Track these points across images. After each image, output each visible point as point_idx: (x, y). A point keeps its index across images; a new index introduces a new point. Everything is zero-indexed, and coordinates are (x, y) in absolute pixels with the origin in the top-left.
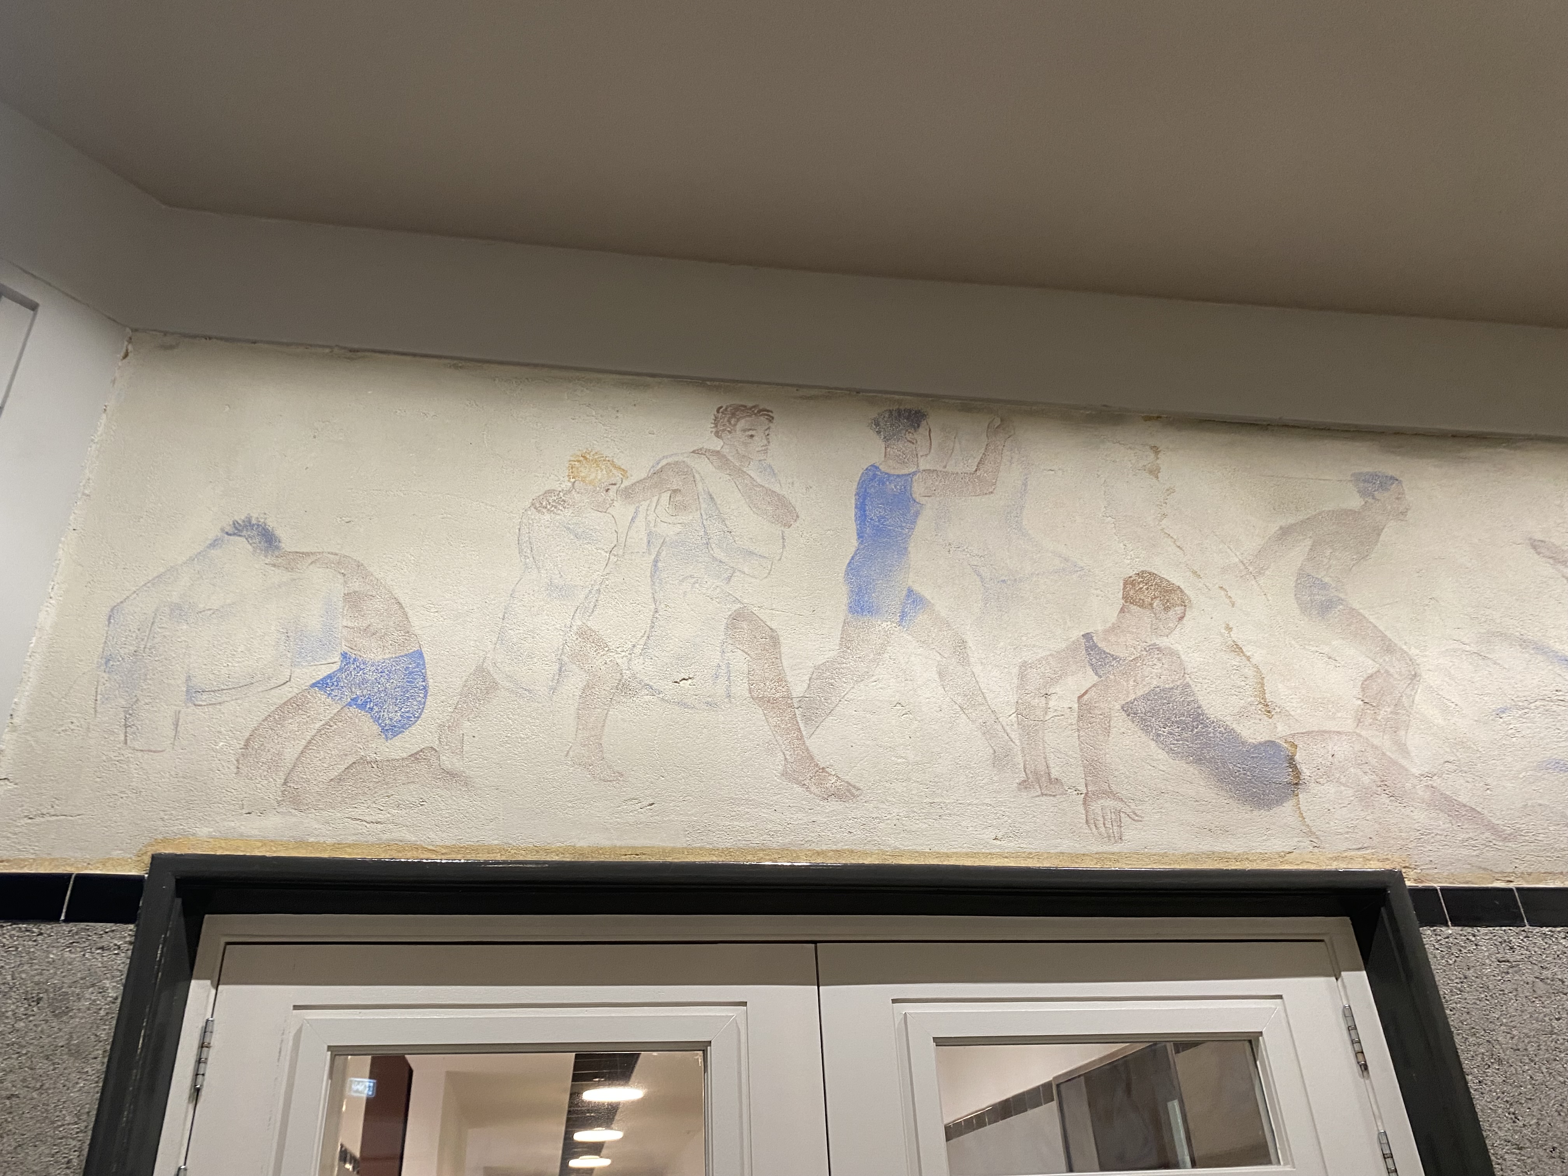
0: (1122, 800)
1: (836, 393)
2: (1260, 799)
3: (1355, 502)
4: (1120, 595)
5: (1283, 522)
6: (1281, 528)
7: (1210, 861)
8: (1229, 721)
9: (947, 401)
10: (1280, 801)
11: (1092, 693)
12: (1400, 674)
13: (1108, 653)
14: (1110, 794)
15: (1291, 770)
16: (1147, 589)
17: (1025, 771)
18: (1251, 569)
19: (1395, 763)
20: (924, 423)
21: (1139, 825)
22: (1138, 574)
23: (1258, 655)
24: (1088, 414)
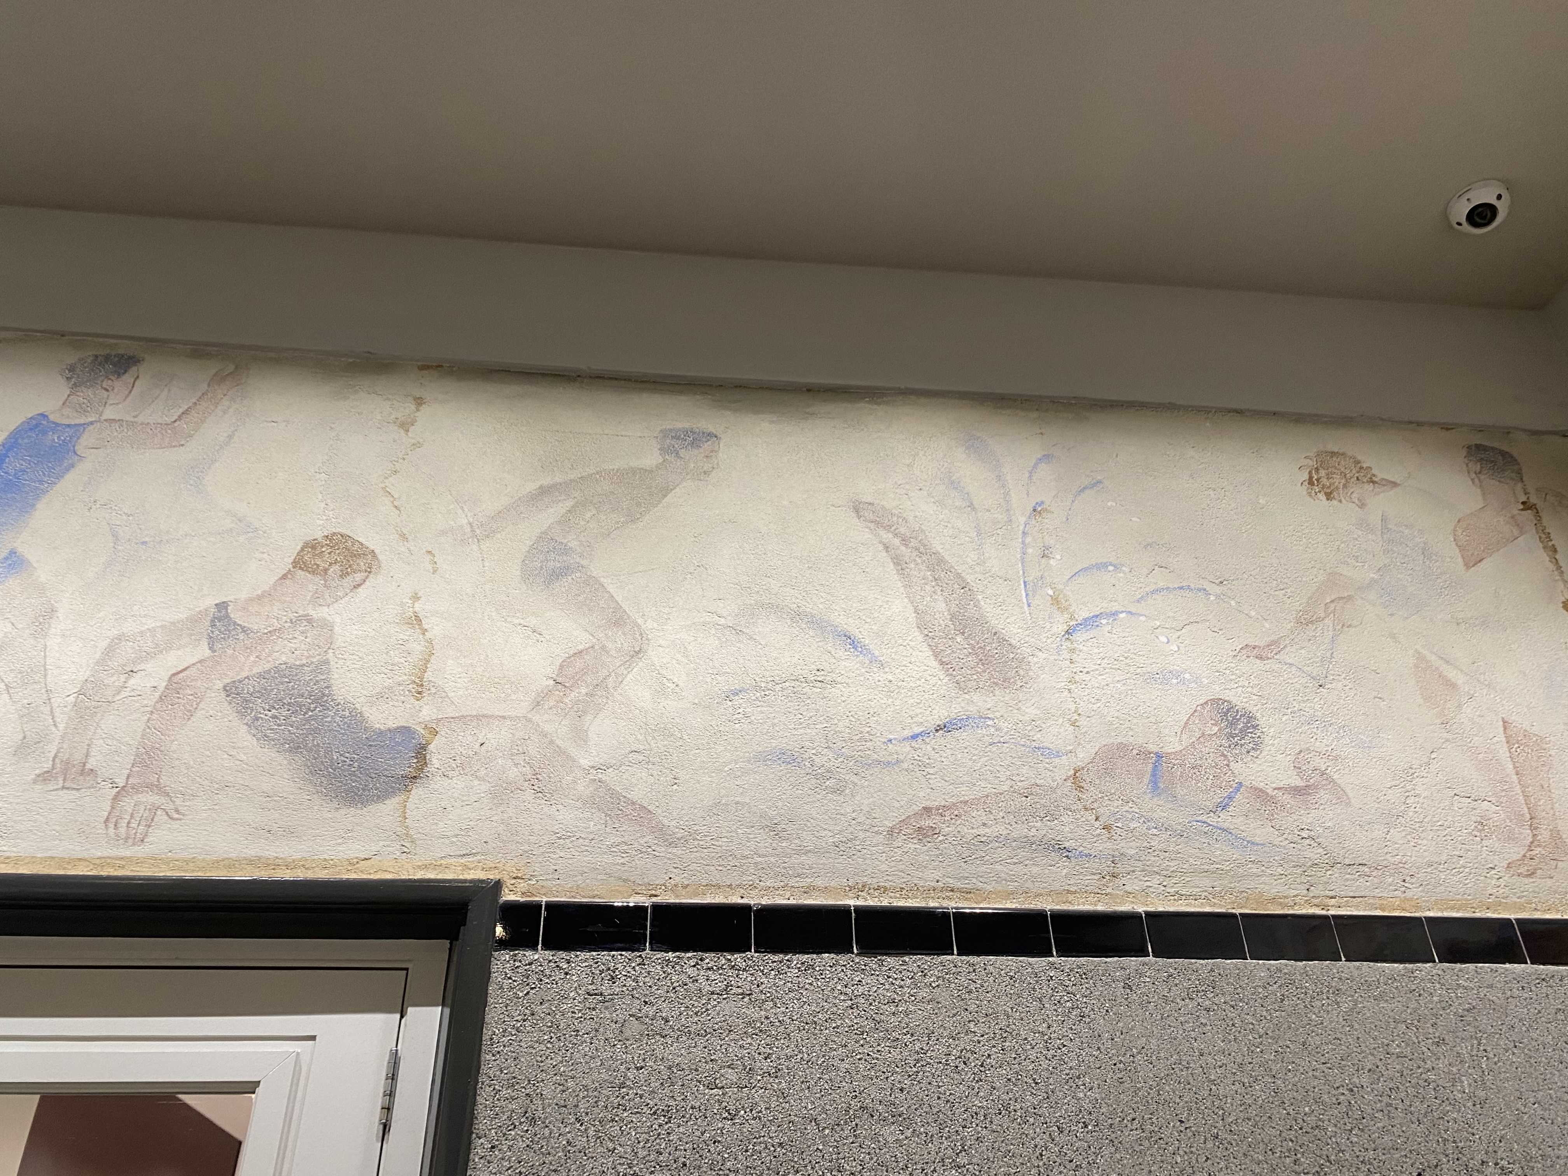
0: (168, 795)
1: (36, 336)
2: (356, 794)
3: (651, 458)
4: (291, 560)
5: (547, 481)
6: (541, 487)
7: (249, 868)
8: (361, 705)
9: (174, 346)
10: (381, 797)
11: (192, 672)
12: (619, 651)
13: (238, 625)
14: (158, 788)
15: (415, 761)
16: (329, 553)
17: (54, 760)
18: (478, 532)
19: (561, 752)
20: (134, 369)
21: (175, 825)
22: (327, 537)
23: (436, 628)
24: (351, 363)
